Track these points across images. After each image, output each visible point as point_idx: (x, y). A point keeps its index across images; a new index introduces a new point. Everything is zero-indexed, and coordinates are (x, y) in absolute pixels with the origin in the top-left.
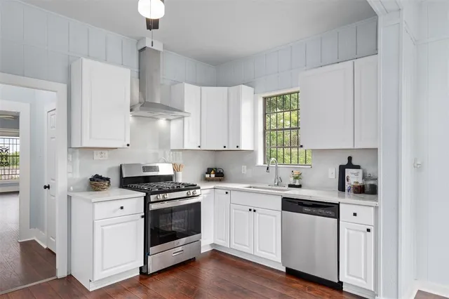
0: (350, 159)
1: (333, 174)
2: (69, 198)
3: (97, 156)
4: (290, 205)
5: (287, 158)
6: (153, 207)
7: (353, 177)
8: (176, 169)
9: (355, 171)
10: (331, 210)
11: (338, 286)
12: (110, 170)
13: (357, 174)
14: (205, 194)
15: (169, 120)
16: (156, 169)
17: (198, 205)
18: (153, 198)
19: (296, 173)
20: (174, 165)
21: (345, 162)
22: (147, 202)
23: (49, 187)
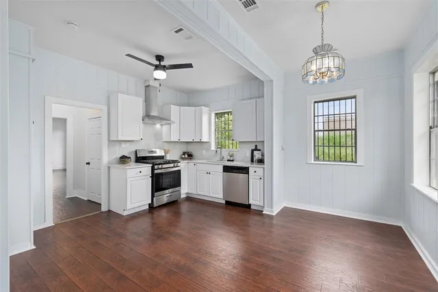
0: (256, 146)
1: (249, 154)
2: (109, 167)
3: (124, 145)
4: (227, 169)
5: (231, 146)
6: (156, 172)
7: (257, 155)
8: (166, 152)
9: (258, 152)
10: (245, 170)
11: (249, 206)
12: (130, 153)
13: (259, 154)
14: (183, 166)
15: (162, 125)
16: (155, 152)
17: (179, 171)
18: (156, 167)
19: (231, 153)
20: (165, 150)
21: (254, 148)
22: (153, 169)
23: (89, 164)
